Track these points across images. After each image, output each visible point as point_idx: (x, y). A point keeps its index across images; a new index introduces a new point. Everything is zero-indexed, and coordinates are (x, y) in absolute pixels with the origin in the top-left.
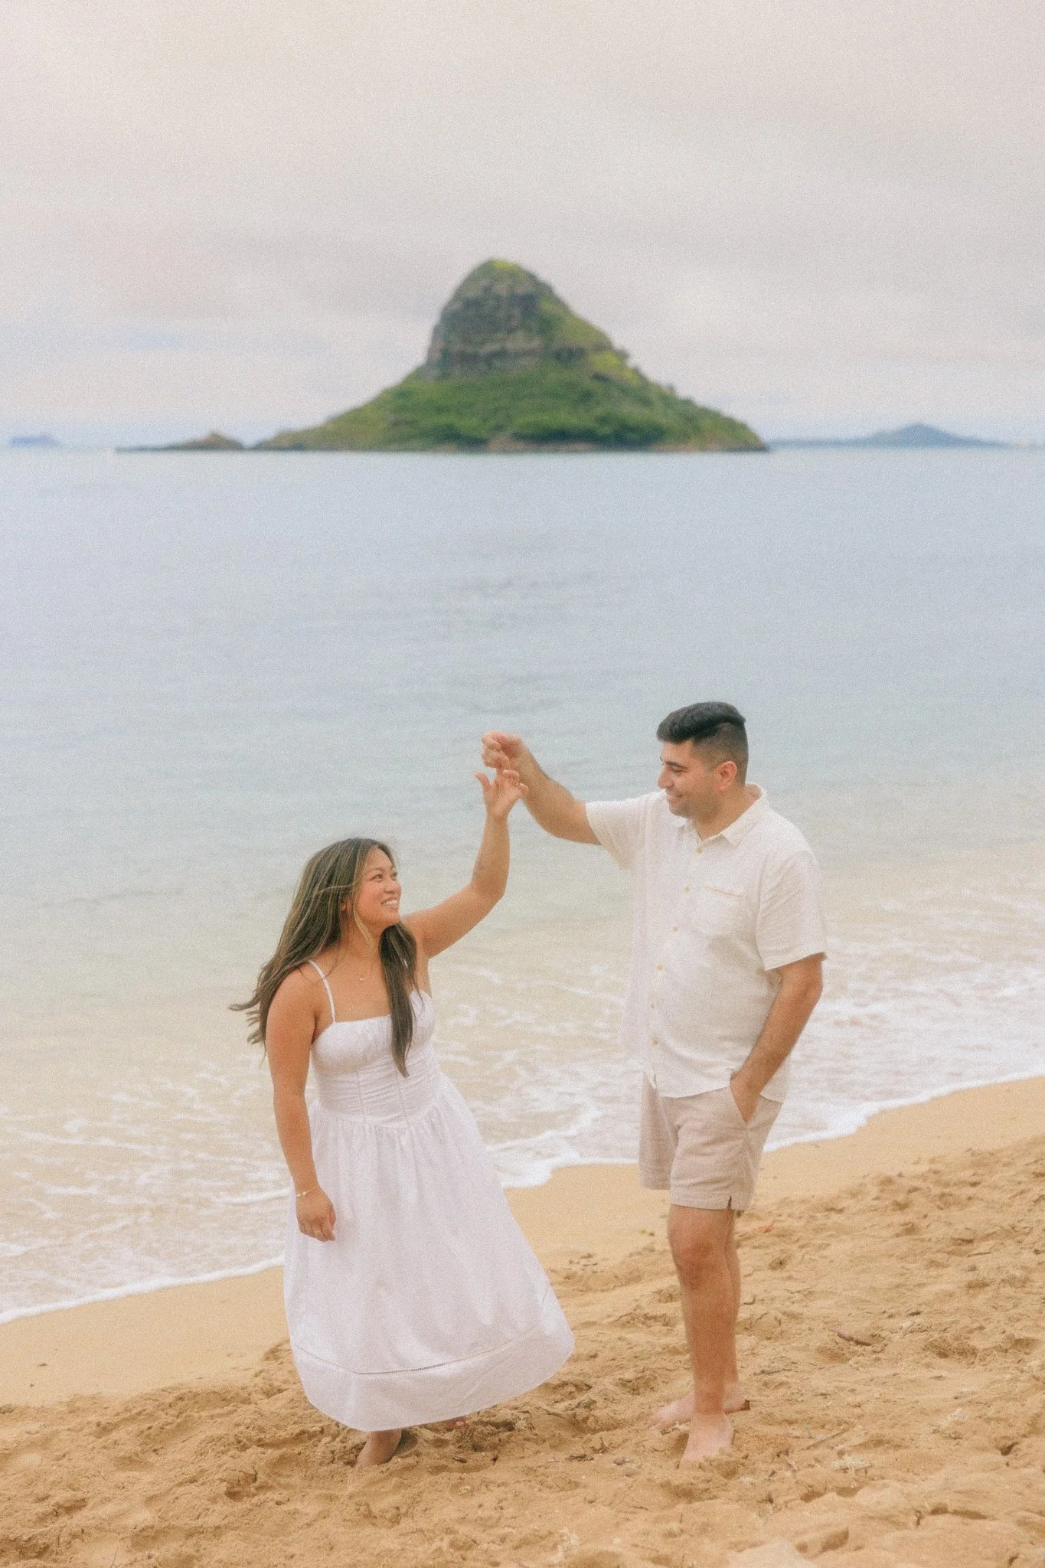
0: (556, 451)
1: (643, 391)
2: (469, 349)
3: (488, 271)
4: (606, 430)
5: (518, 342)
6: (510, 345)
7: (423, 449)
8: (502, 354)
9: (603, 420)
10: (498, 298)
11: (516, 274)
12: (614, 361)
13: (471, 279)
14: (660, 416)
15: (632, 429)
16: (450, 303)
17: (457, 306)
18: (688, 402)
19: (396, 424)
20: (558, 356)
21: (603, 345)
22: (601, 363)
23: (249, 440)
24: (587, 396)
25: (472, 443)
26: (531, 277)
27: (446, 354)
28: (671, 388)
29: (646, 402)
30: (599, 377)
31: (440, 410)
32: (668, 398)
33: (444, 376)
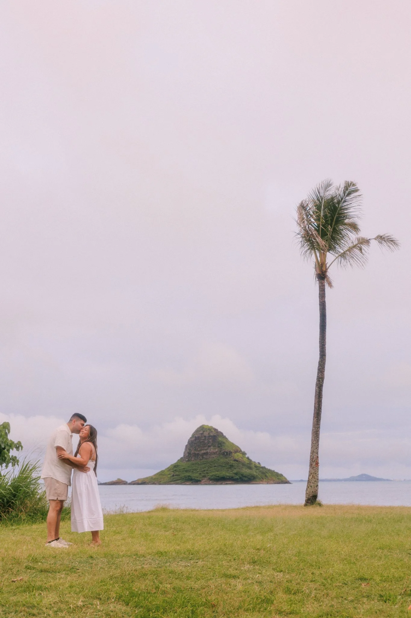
0: (221, 484)
1: (249, 464)
2: (197, 452)
3: (202, 429)
4: (237, 477)
5: (212, 450)
6: (208, 451)
7: (181, 484)
8: (206, 454)
9: (236, 474)
10: (205, 436)
11: (211, 429)
12: (241, 455)
13: (197, 431)
14: (254, 472)
15: (245, 477)
16: (191, 438)
17: (193, 439)
18: (264, 468)
19: (173, 476)
20: (223, 454)
21: (238, 450)
22: (238, 456)
23: (129, 481)
24: (232, 466)
25: (196, 481)
26: (216, 430)
27: (189, 453)
28: (259, 463)
29: (250, 468)
30: (235, 460)
31: (186, 471)
32: (258, 467)
33: (189, 461)
